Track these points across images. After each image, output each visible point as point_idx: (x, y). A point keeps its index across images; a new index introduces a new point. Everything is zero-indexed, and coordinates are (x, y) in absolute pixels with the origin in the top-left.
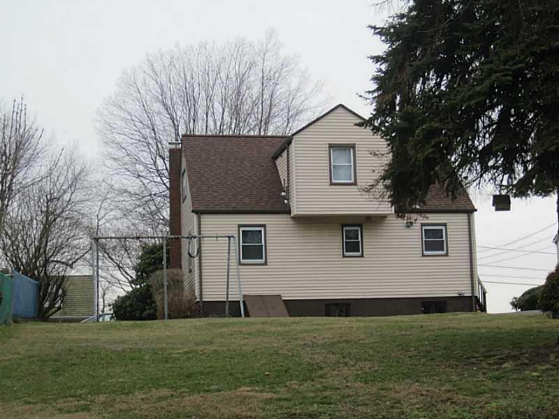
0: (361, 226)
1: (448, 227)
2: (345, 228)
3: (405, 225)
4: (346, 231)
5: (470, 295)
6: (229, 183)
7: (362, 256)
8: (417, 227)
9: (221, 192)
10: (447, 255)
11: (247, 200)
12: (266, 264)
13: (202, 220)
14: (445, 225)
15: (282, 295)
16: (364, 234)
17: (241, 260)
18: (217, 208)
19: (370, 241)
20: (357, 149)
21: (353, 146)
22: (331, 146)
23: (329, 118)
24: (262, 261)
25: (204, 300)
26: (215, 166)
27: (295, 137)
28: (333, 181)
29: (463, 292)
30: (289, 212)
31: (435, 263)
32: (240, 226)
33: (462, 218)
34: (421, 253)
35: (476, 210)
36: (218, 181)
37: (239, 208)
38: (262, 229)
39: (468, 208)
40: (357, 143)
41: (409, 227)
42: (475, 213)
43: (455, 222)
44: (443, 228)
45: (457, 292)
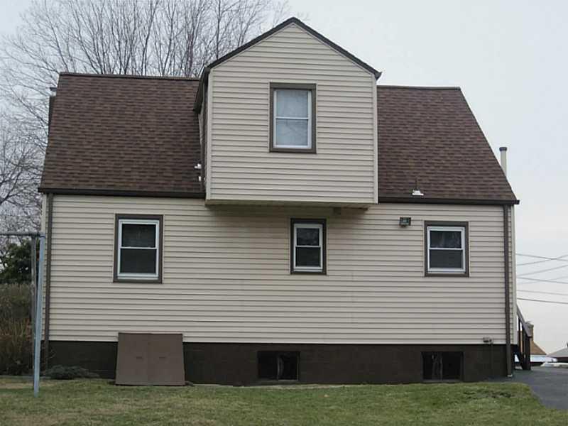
0: (323, 222)
1: (470, 229)
2: (297, 226)
3: (398, 223)
4: (298, 229)
5: (504, 342)
6: (114, 147)
7: (324, 273)
8: (417, 226)
9: (96, 160)
10: (466, 275)
11: (135, 175)
12: (159, 281)
13: (54, 204)
14: (465, 225)
15: (185, 335)
16: (328, 237)
17: (119, 275)
18: (82, 186)
19: (337, 249)
20: (317, 93)
21: (311, 89)
22: (275, 87)
23: (274, 40)
24: (154, 276)
25: (51, 339)
26: (98, 120)
27: (212, 70)
28: (276, 146)
29: (491, 337)
30: (202, 196)
31: (446, 288)
32: (119, 217)
33: (495, 214)
34: (423, 270)
35: (518, 202)
36: (97, 143)
37: (120, 187)
38: (157, 223)
39: (504, 198)
40: (318, 83)
41: (404, 226)
42: (515, 206)
43: (481, 222)
44: (462, 230)
45: (482, 337)
